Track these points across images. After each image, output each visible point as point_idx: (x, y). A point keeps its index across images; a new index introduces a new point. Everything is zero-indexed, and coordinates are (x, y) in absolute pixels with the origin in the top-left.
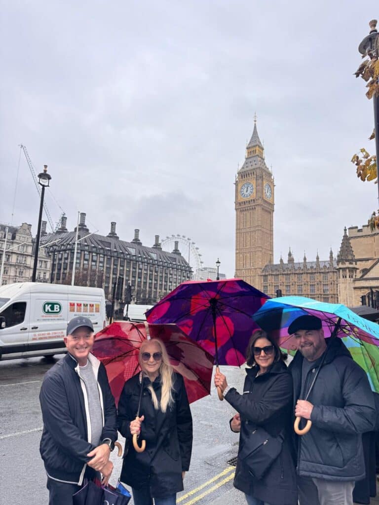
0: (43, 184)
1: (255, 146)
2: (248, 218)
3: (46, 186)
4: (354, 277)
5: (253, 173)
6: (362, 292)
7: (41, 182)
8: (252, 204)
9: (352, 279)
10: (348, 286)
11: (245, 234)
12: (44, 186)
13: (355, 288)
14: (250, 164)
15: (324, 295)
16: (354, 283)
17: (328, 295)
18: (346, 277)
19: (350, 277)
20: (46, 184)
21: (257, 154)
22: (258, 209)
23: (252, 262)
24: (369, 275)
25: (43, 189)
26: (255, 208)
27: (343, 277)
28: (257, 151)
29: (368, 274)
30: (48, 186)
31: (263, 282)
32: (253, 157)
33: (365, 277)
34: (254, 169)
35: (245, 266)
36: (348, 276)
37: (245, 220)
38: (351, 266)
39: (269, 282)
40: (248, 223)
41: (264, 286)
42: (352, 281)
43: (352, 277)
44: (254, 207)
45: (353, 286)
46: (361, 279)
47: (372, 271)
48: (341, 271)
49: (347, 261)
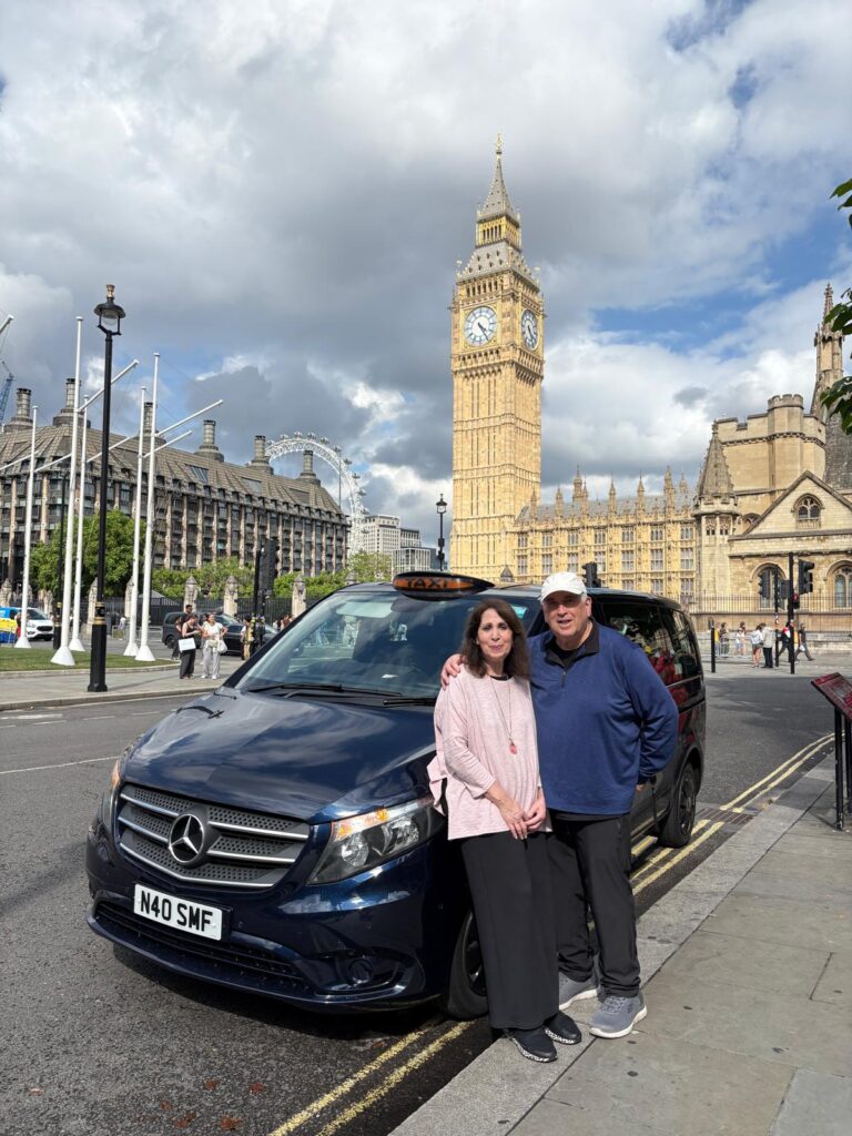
0: (107, 328)
1: (498, 217)
2: (484, 395)
3: (115, 334)
4: (731, 532)
5: (496, 284)
6: (747, 564)
7: (103, 324)
8: (492, 359)
9: (726, 538)
10: (717, 552)
11: (475, 433)
12: (110, 334)
13: (732, 557)
14: (487, 261)
15: (652, 574)
16: (731, 546)
17: (661, 574)
18: (713, 533)
19: (721, 533)
20: (114, 330)
21: (503, 235)
22: (508, 372)
23: (491, 500)
24: (763, 528)
25: (109, 341)
26: (499, 370)
27: (708, 533)
28: (503, 229)
29: (761, 526)
30: (118, 333)
31: (516, 547)
32: (494, 243)
33: (755, 532)
34: (497, 274)
35: (475, 511)
36: (718, 532)
37: (476, 401)
38: (725, 508)
39: (529, 545)
40: (484, 408)
41: (519, 557)
42: (726, 542)
43: (727, 533)
44: (496, 369)
45: (727, 552)
46: (746, 536)
47: (768, 518)
48: (703, 519)
49: (717, 496)
